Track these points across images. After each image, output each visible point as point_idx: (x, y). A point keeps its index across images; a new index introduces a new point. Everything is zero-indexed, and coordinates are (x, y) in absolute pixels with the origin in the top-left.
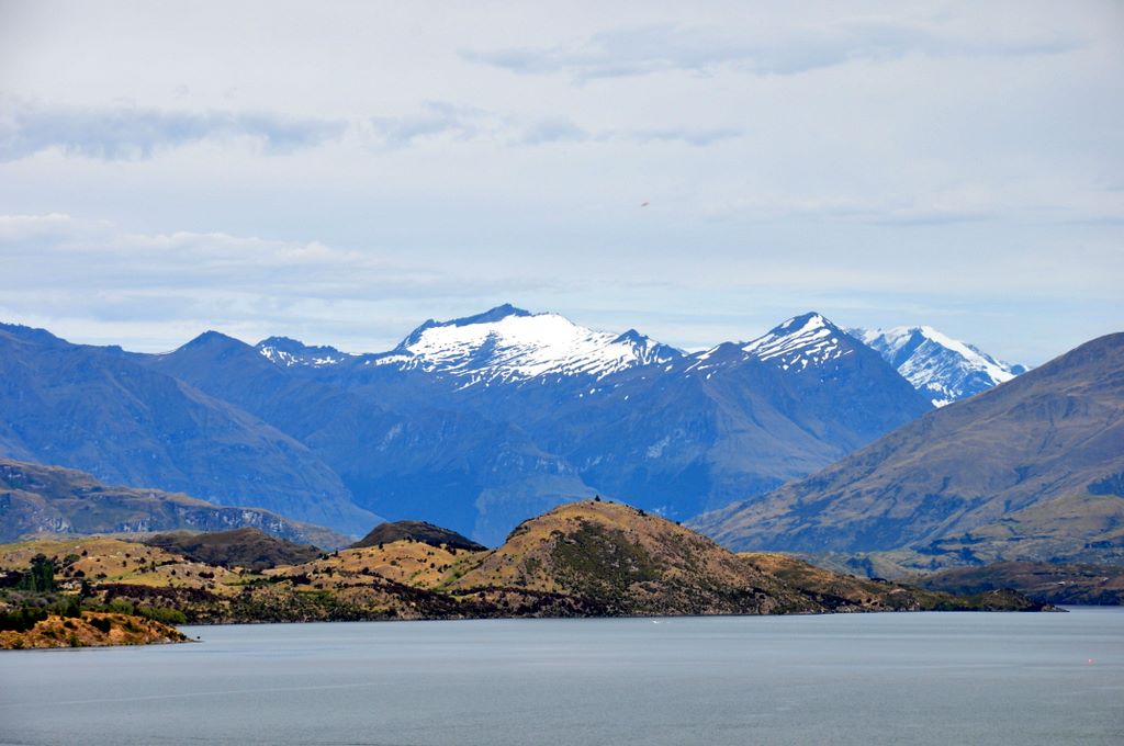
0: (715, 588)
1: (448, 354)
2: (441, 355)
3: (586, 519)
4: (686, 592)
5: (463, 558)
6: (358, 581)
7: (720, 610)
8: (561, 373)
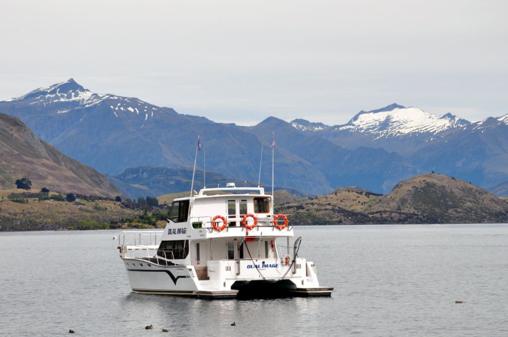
0: (487, 211)
1: (370, 124)
2: (367, 125)
3: (428, 181)
4: (474, 213)
5: (372, 199)
6: (325, 208)
7: (490, 221)
8: (418, 132)
